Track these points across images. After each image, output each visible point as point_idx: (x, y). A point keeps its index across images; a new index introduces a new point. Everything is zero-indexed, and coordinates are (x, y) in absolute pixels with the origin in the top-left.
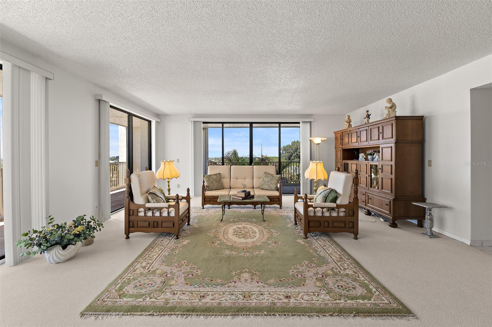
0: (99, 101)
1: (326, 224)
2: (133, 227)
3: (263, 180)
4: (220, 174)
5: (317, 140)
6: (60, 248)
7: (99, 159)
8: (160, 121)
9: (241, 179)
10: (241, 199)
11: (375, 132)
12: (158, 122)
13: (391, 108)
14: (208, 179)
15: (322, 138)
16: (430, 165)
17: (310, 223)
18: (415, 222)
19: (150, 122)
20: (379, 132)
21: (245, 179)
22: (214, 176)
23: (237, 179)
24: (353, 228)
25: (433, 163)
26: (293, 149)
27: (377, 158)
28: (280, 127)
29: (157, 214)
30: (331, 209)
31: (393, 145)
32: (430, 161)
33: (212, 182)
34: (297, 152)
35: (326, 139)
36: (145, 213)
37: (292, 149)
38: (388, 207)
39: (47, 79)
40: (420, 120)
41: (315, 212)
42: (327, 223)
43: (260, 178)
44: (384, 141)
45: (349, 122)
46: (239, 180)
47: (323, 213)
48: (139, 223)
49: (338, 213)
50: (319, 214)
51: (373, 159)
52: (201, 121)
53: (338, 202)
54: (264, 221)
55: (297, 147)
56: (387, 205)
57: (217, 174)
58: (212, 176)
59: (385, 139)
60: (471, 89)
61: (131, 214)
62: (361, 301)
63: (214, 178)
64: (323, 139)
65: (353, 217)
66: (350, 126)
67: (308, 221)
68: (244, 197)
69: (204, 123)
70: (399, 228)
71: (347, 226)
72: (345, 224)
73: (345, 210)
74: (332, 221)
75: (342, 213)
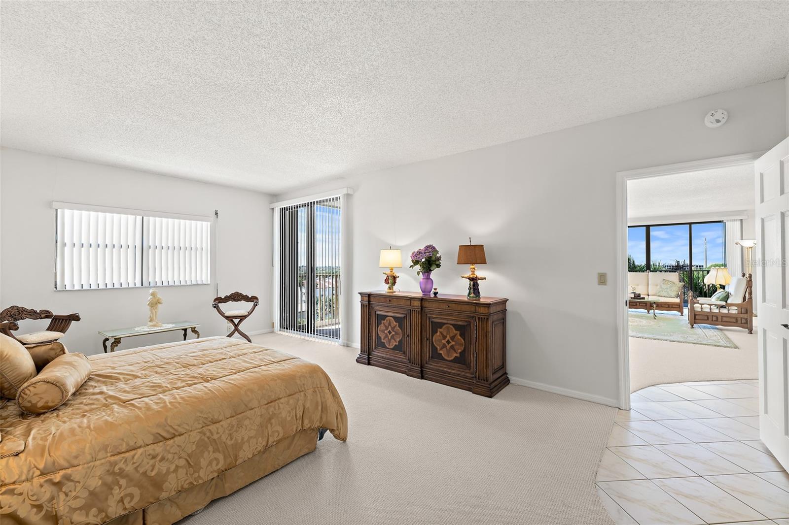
1: (714, 318)
3: (661, 287)
17: (697, 316)
21: (638, 285)
24: (747, 324)
30: (720, 307)
41: (702, 308)
42: (716, 318)
43: (657, 285)
47: (711, 309)
49: (729, 310)
50: (707, 310)
53: (729, 301)
65: (746, 315)
67: (695, 314)
71: (739, 322)
72: (737, 320)
73: (737, 308)
74: (722, 317)
75: (734, 311)
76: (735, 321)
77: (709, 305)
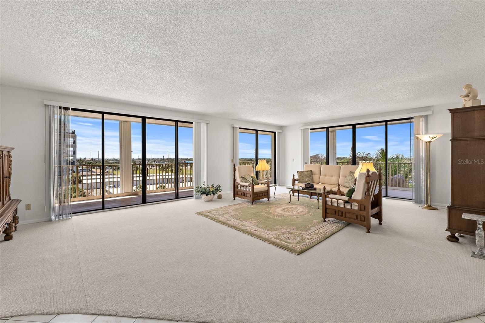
0: (234, 127)
2: (236, 194)
4: (311, 171)
6: (205, 195)
7: (234, 158)
8: (281, 132)
9: (329, 176)
12: (279, 132)
14: (300, 174)
17: (327, 210)
19: (275, 133)
21: (332, 176)
22: (306, 173)
23: (326, 176)
24: (365, 221)
28: (386, 126)
29: (245, 189)
30: (345, 202)
33: (303, 176)
36: (240, 188)
39: (207, 124)
41: (332, 202)
42: (341, 213)
43: (346, 177)
46: (326, 177)
47: (338, 204)
48: (238, 192)
49: (351, 206)
50: (335, 204)
52: (308, 128)
53: (353, 197)
54: (318, 208)
58: (304, 173)
61: (235, 187)
65: (364, 212)
68: (304, 188)
69: (311, 129)
70: (459, 243)
71: (359, 219)
72: (357, 216)
73: (357, 204)
74: (346, 212)
75: (355, 206)
76: (355, 218)
77: (336, 199)
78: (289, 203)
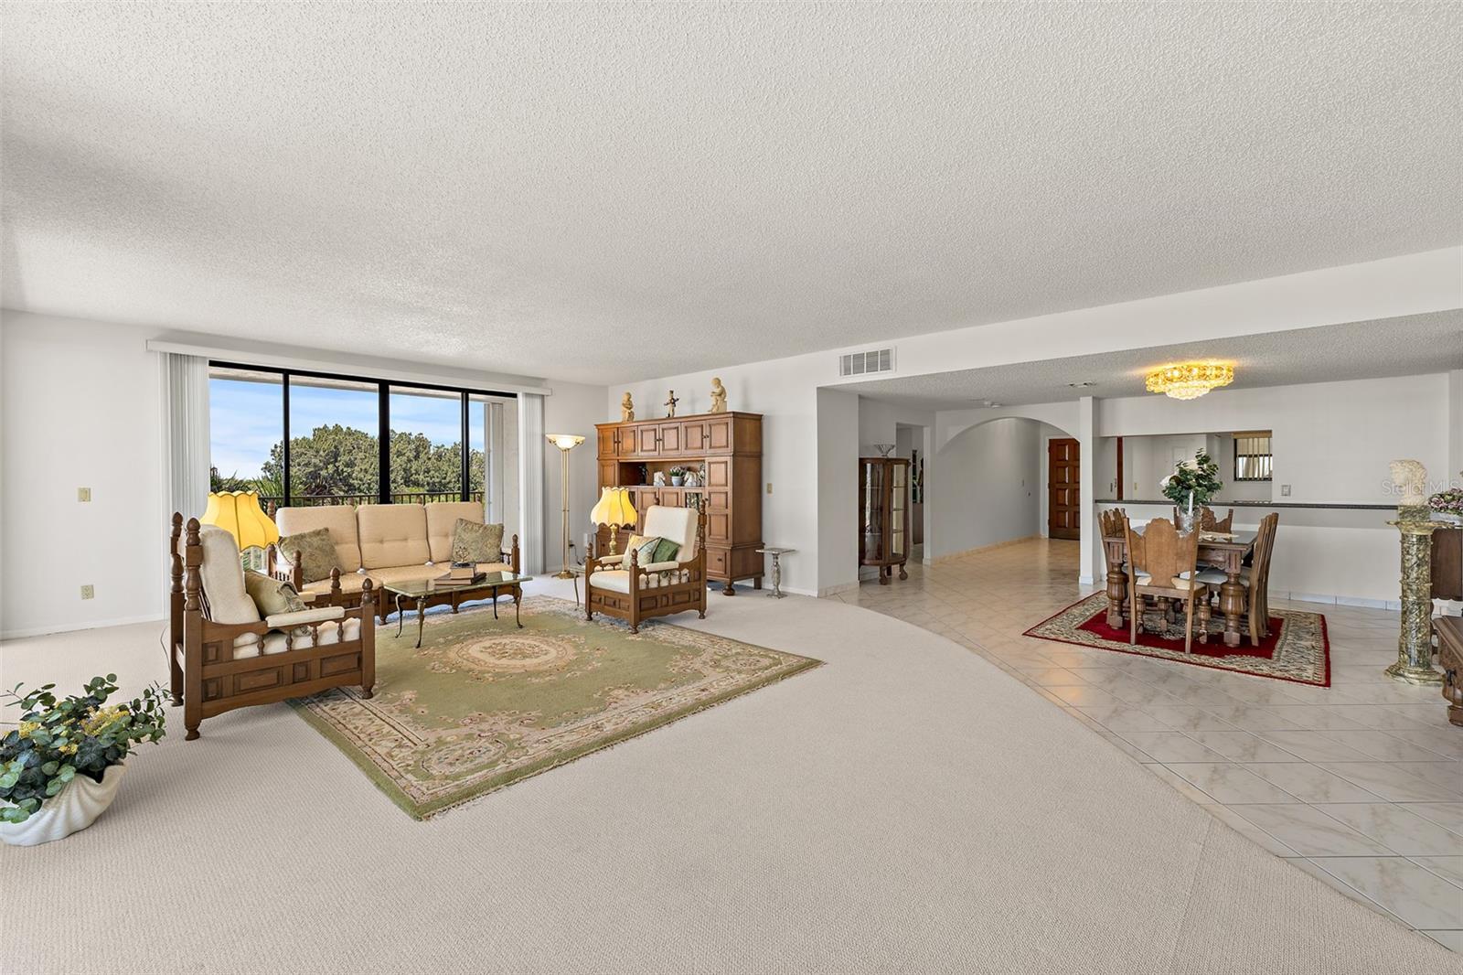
1: (664, 600)
2: (219, 695)
4: (326, 530)
5: (566, 441)
6: (86, 781)
9: (393, 540)
10: (469, 582)
11: (695, 435)
13: (720, 395)
15: (576, 437)
16: (769, 492)
17: (643, 603)
18: (750, 583)
20: (702, 435)
21: (405, 539)
22: (315, 539)
23: (382, 542)
24: (699, 600)
25: (774, 489)
26: (321, 453)
27: (690, 480)
28: (466, 401)
29: (303, 643)
30: (668, 573)
31: (729, 460)
32: (769, 485)
34: (337, 464)
35: (583, 438)
36: (262, 648)
37: (317, 452)
38: (721, 564)
40: (758, 419)
41: (649, 582)
42: (666, 598)
43: (446, 536)
44: (712, 451)
45: (629, 405)
46: (386, 545)
47: (659, 581)
48: (240, 680)
49: (680, 578)
50: (654, 585)
51: (682, 483)
52: (205, 358)
53: (679, 558)
54: (521, 627)
55: (335, 447)
56: (720, 560)
57: (320, 531)
59: (715, 447)
60: (818, 388)
61: (212, 656)
62: (776, 668)
63: (315, 544)
64: (581, 439)
65: (699, 582)
66: (631, 415)
67: (639, 600)
69: (213, 363)
70: (737, 595)
72: (689, 595)
77: (657, 572)
78: (418, 646)
